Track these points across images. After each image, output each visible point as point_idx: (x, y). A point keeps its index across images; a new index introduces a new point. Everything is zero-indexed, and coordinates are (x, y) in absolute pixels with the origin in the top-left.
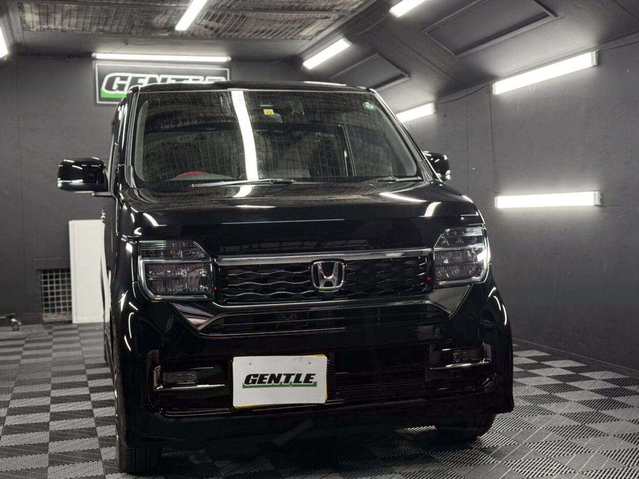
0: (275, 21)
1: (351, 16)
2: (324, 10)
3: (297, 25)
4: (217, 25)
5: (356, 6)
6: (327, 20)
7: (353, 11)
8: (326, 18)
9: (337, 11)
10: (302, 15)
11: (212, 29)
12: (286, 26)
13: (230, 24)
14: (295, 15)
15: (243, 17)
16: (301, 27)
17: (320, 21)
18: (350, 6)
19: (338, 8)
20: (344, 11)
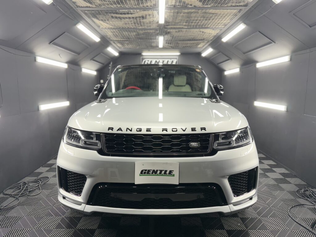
0: (187, 44)
1: (211, 42)
2: (201, 40)
3: (195, 44)
4: (171, 45)
5: (211, 39)
6: (204, 43)
7: (211, 40)
8: (204, 42)
9: (206, 40)
10: (196, 42)
11: (170, 46)
12: (191, 45)
13: (174, 45)
14: (193, 42)
15: (177, 43)
16: (196, 45)
17: (202, 43)
18: (210, 38)
19: (206, 39)
20: (209, 40)
